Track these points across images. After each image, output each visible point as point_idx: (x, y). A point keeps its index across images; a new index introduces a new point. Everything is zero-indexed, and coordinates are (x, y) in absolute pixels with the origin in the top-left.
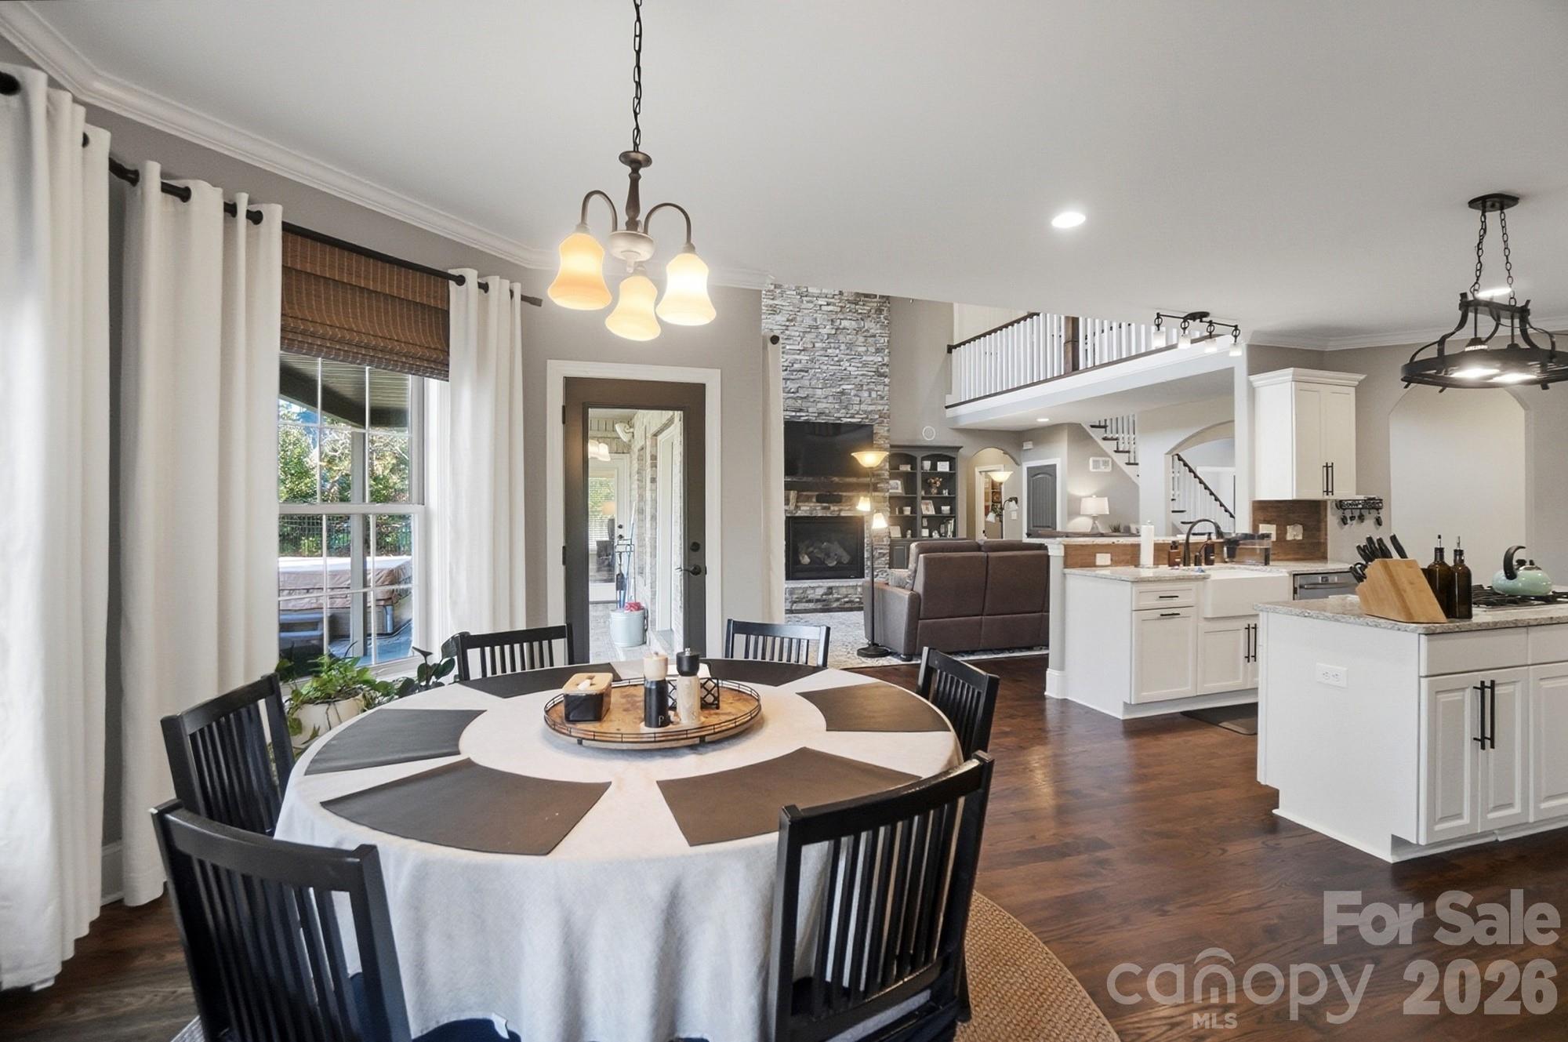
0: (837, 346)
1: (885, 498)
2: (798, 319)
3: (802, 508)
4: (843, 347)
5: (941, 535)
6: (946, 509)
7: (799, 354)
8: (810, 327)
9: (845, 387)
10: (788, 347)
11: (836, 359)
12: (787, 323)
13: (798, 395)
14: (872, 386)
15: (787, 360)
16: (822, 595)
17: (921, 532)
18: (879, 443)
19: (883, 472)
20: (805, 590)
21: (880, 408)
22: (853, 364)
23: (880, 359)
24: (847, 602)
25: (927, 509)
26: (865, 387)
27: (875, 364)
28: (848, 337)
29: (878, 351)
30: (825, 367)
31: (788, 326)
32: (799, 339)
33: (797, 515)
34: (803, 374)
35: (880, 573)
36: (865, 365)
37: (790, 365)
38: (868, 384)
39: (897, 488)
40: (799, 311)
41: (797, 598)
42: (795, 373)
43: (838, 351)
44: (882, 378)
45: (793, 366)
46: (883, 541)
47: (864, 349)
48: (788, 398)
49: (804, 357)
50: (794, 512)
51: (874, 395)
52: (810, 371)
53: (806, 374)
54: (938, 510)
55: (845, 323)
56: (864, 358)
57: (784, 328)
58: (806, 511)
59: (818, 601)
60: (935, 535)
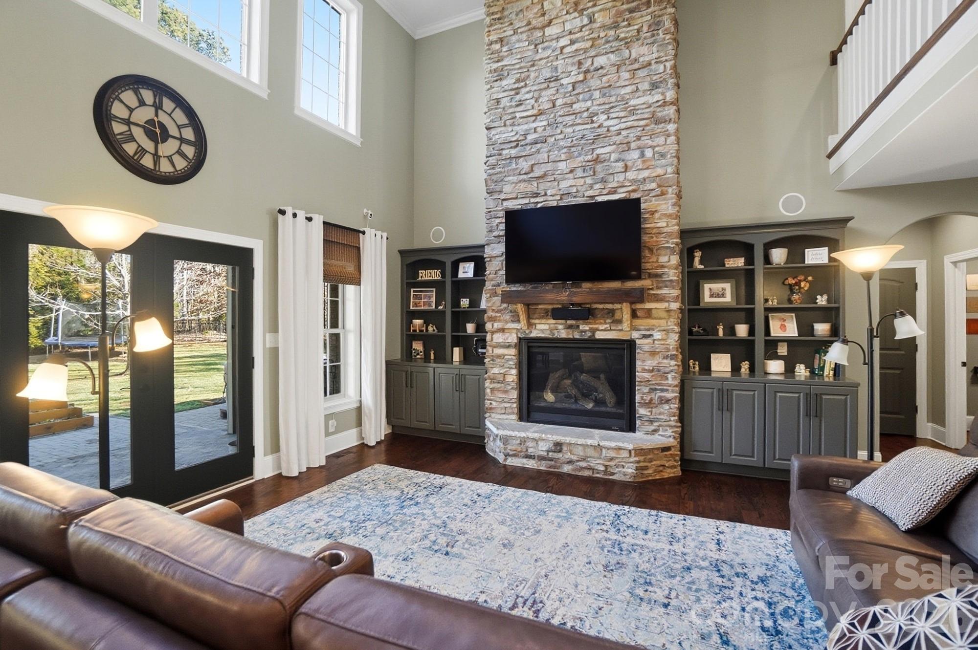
0: (587, 95)
1: (668, 311)
2: (533, 75)
3: (538, 327)
4: (597, 94)
5: (812, 372)
6: (822, 329)
7: (534, 121)
8: (548, 80)
9: (599, 151)
10: (518, 115)
11: (585, 114)
12: (516, 86)
13: (530, 176)
14: (646, 141)
15: (517, 133)
16: (548, 451)
17: (764, 366)
18: (659, 225)
19: (666, 270)
20: (523, 441)
21: (660, 171)
22: (612, 115)
23: (658, 97)
24: (585, 468)
25: (783, 327)
26: (633, 145)
27: (650, 106)
28: (605, 79)
29: (654, 86)
30: (570, 130)
31: (518, 88)
32: (533, 101)
33: (533, 335)
34: (539, 146)
35: (661, 428)
36: (633, 112)
37: (521, 138)
38: (639, 138)
39: (723, 295)
40: (533, 65)
41: (510, 450)
42: (528, 147)
43: (589, 103)
44: (663, 125)
45: (526, 138)
46: (667, 379)
47: (629, 89)
48: (520, 182)
49: (541, 123)
50: (527, 332)
51: (649, 153)
52: (549, 139)
53: (544, 145)
54: (805, 328)
55: (601, 61)
56: (632, 103)
57: (513, 93)
58: (542, 331)
59: (541, 458)
60: (801, 371)
